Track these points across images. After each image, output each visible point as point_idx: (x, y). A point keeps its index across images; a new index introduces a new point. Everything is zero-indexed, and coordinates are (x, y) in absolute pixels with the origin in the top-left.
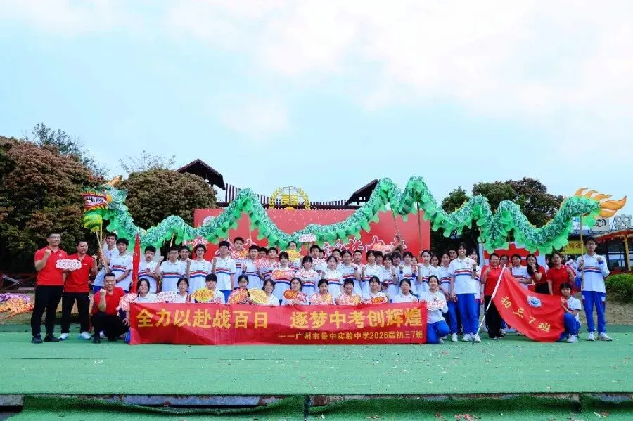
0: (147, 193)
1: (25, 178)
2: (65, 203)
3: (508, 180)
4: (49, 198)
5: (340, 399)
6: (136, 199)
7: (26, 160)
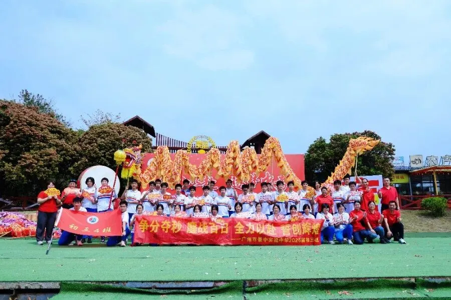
0: (103, 140)
1: (17, 129)
2: (45, 147)
3: (354, 132)
4: (34, 143)
5: (266, 283)
6: (95, 144)
7: (18, 117)
